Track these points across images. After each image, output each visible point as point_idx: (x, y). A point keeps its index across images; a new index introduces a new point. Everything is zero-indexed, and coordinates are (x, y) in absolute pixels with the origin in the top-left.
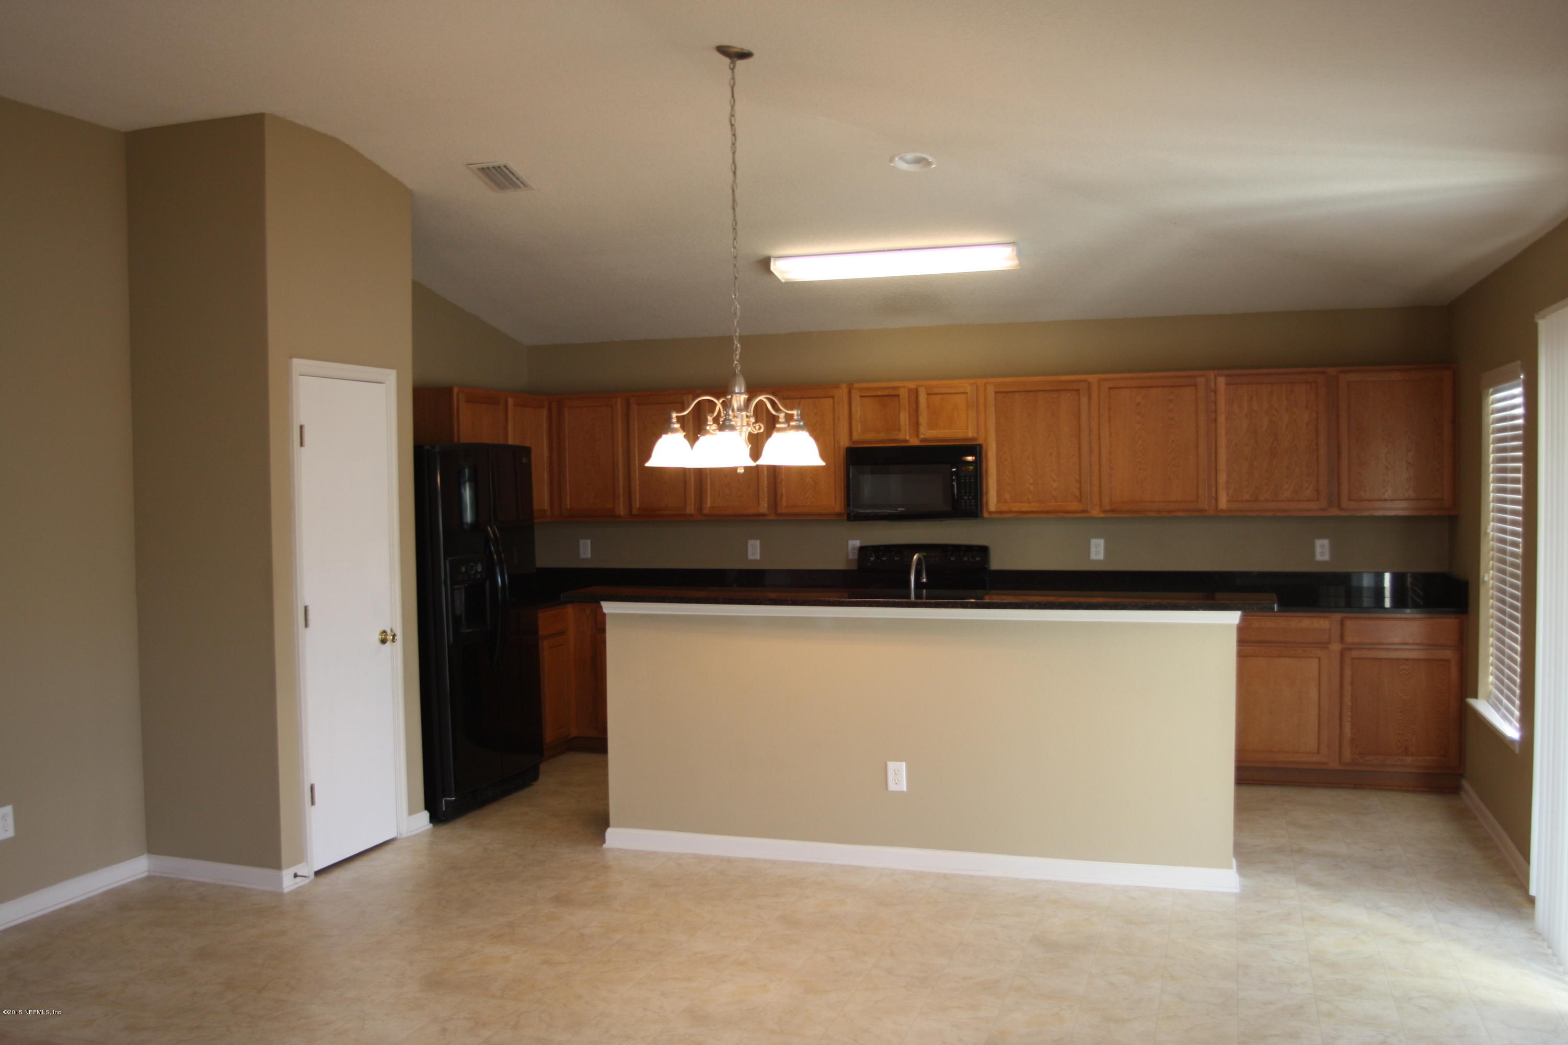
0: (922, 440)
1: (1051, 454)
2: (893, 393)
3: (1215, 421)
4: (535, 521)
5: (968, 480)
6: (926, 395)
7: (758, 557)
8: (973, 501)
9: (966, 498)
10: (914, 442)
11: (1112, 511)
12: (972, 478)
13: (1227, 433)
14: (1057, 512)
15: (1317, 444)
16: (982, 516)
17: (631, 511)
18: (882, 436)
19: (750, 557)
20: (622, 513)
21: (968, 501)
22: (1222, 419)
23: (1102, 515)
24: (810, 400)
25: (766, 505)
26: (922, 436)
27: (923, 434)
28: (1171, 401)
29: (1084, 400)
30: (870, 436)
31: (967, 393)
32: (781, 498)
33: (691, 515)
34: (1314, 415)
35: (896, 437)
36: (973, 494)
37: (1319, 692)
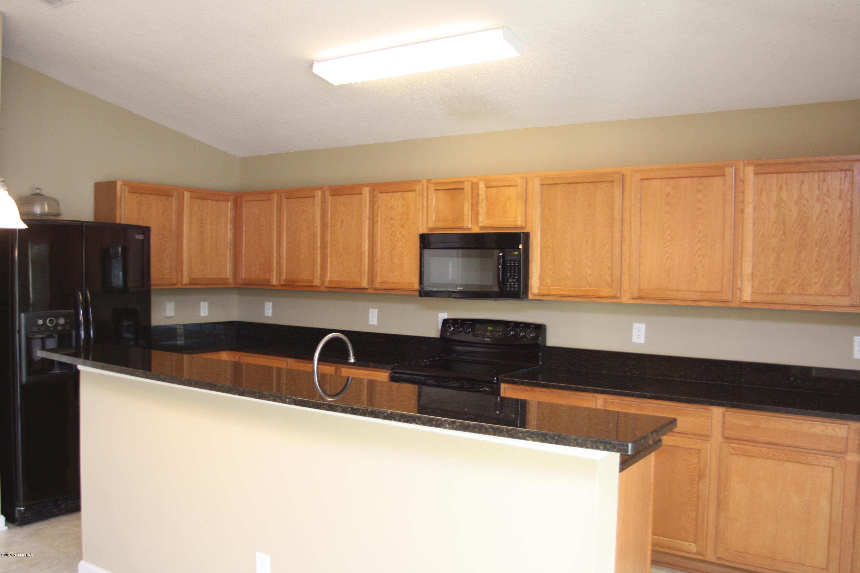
0: (482, 228)
1: (587, 242)
2: (459, 187)
3: (742, 211)
4: (152, 287)
5: (512, 265)
6: (485, 188)
7: (376, 323)
8: (517, 283)
9: (511, 280)
10: (476, 230)
11: (640, 298)
12: (516, 262)
13: (754, 224)
14: (590, 297)
15: (850, 236)
16: (527, 297)
17: (280, 281)
18: (450, 224)
19: (371, 323)
20: (275, 283)
21: (512, 283)
22: (749, 209)
23: (631, 302)
24: (399, 193)
25: (366, 281)
26: (480, 225)
27: (482, 223)
28: (699, 191)
29: (617, 191)
30: (440, 224)
31: (517, 186)
32: (376, 275)
33: (317, 287)
34: (849, 204)
35: (461, 225)
36: (516, 277)
37: (831, 504)
